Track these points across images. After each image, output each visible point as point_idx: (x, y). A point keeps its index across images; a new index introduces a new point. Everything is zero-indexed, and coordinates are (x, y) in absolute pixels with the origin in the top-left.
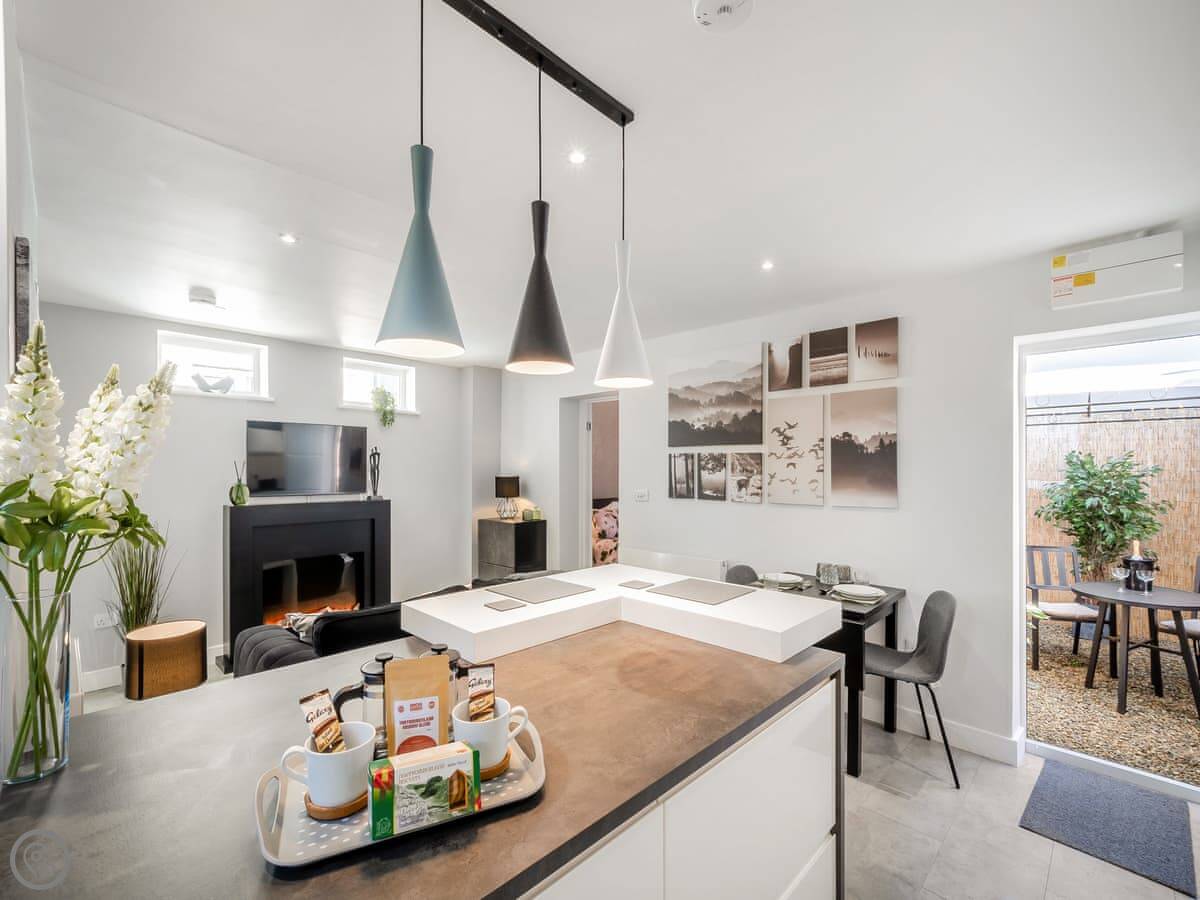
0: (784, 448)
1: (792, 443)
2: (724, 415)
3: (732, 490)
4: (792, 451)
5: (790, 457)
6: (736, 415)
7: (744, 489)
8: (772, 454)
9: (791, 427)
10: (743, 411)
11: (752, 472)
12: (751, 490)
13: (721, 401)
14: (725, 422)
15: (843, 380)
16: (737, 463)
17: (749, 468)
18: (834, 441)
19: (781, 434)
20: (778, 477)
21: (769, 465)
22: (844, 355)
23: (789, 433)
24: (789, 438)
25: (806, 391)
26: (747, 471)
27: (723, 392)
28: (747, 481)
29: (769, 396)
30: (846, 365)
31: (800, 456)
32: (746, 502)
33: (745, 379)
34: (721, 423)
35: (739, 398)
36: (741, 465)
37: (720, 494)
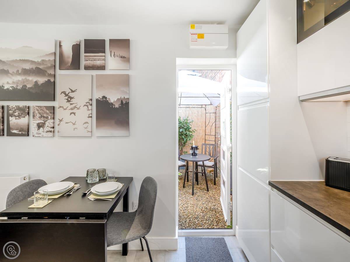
0: (68, 104)
1: (73, 101)
2: (28, 80)
3: (33, 129)
4: (74, 105)
5: (72, 109)
6: (36, 82)
7: (41, 129)
8: (60, 107)
9: (73, 91)
10: (41, 80)
11: (47, 118)
12: (47, 129)
13: (26, 72)
14: (29, 86)
15: (103, 68)
16: (37, 112)
17: (45, 115)
18: (98, 101)
19: (66, 95)
20: (65, 120)
21: (59, 114)
22: (103, 54)
23: (71, 95)
24: (71, 98)
25: (82, 72)
26: (44, 117)
27: (27, 66)
28: (44, 124)
29: (60, 73)
30: (104, 60)
31: (78, 109)
32: (43, 137)
33: (43, 60)
34: (25, 86)
35: (38, 71)
36: (40, 113)
37: (25, 132)
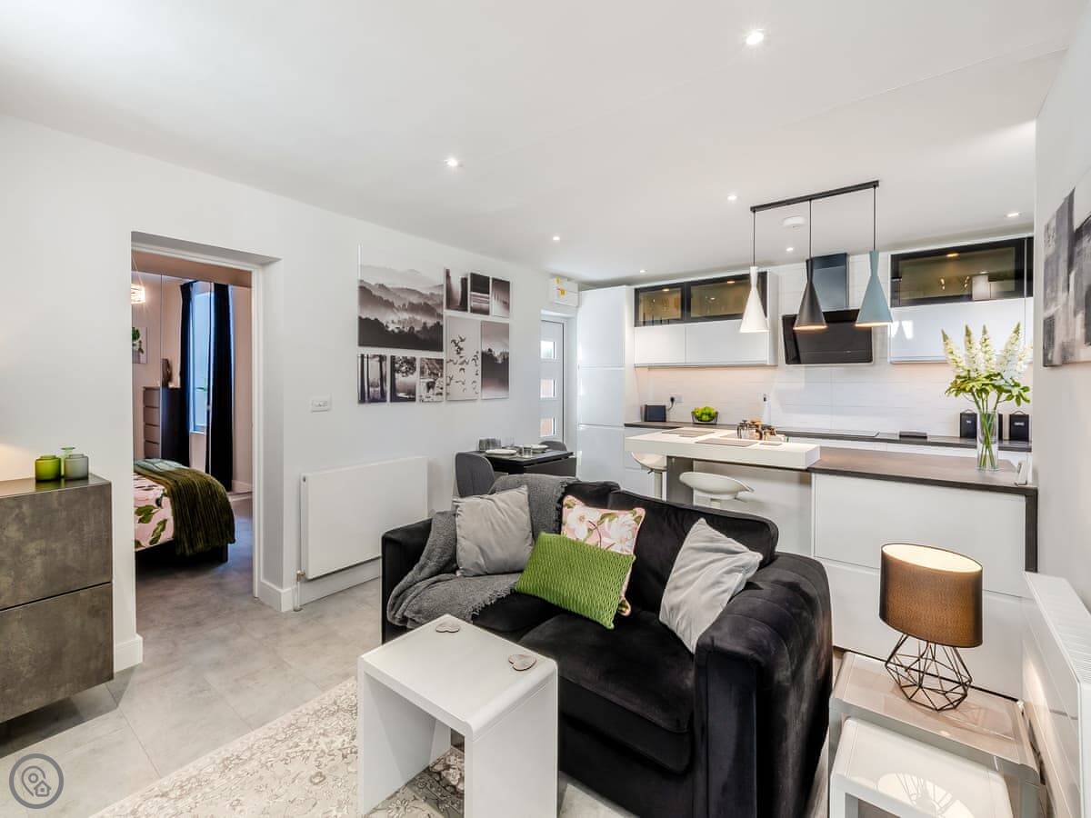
0: (458, 356)
1: (463, 353)
2: (415, 320)
3: (421, 390)
4: (462, 359)
5: (462, 364)
6: (425, 324)
7: (431, 390)
8: (451, 361)
9: (462, 340)
10: (431, 322)
11: (437, 375)
12: (437, 390)
13: (413, 308)
14: (417, 329)
15: (486, 312)
16: (426, 366)
17: (435, 371)
18: (483, 354)
19: (456, 345)
20: (455, 379)
21: (450, 370)
22: (486, 295)
23: (461, 345)
24: (461, 349)
25: (468, 315)
26: (434, 374)
27: (415, 300)
28: (434, 383)
29: (447, 313)
30: (488, 303)
31: (467, 364)
32: (433, 401)
33: (432, 294)
34: (412, 328)
35: (427, 309)
36: (429, 369)
37: (411, 396)
